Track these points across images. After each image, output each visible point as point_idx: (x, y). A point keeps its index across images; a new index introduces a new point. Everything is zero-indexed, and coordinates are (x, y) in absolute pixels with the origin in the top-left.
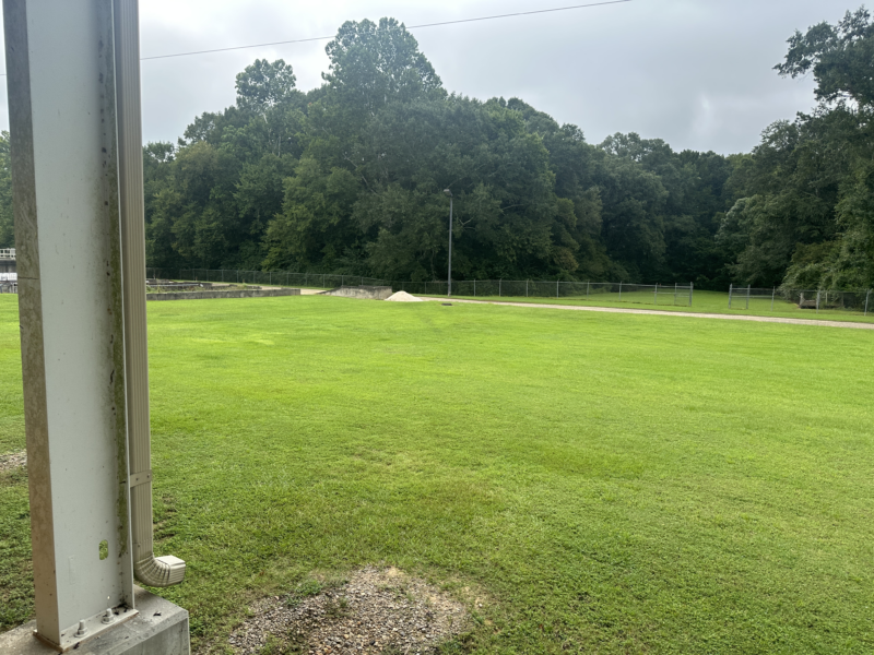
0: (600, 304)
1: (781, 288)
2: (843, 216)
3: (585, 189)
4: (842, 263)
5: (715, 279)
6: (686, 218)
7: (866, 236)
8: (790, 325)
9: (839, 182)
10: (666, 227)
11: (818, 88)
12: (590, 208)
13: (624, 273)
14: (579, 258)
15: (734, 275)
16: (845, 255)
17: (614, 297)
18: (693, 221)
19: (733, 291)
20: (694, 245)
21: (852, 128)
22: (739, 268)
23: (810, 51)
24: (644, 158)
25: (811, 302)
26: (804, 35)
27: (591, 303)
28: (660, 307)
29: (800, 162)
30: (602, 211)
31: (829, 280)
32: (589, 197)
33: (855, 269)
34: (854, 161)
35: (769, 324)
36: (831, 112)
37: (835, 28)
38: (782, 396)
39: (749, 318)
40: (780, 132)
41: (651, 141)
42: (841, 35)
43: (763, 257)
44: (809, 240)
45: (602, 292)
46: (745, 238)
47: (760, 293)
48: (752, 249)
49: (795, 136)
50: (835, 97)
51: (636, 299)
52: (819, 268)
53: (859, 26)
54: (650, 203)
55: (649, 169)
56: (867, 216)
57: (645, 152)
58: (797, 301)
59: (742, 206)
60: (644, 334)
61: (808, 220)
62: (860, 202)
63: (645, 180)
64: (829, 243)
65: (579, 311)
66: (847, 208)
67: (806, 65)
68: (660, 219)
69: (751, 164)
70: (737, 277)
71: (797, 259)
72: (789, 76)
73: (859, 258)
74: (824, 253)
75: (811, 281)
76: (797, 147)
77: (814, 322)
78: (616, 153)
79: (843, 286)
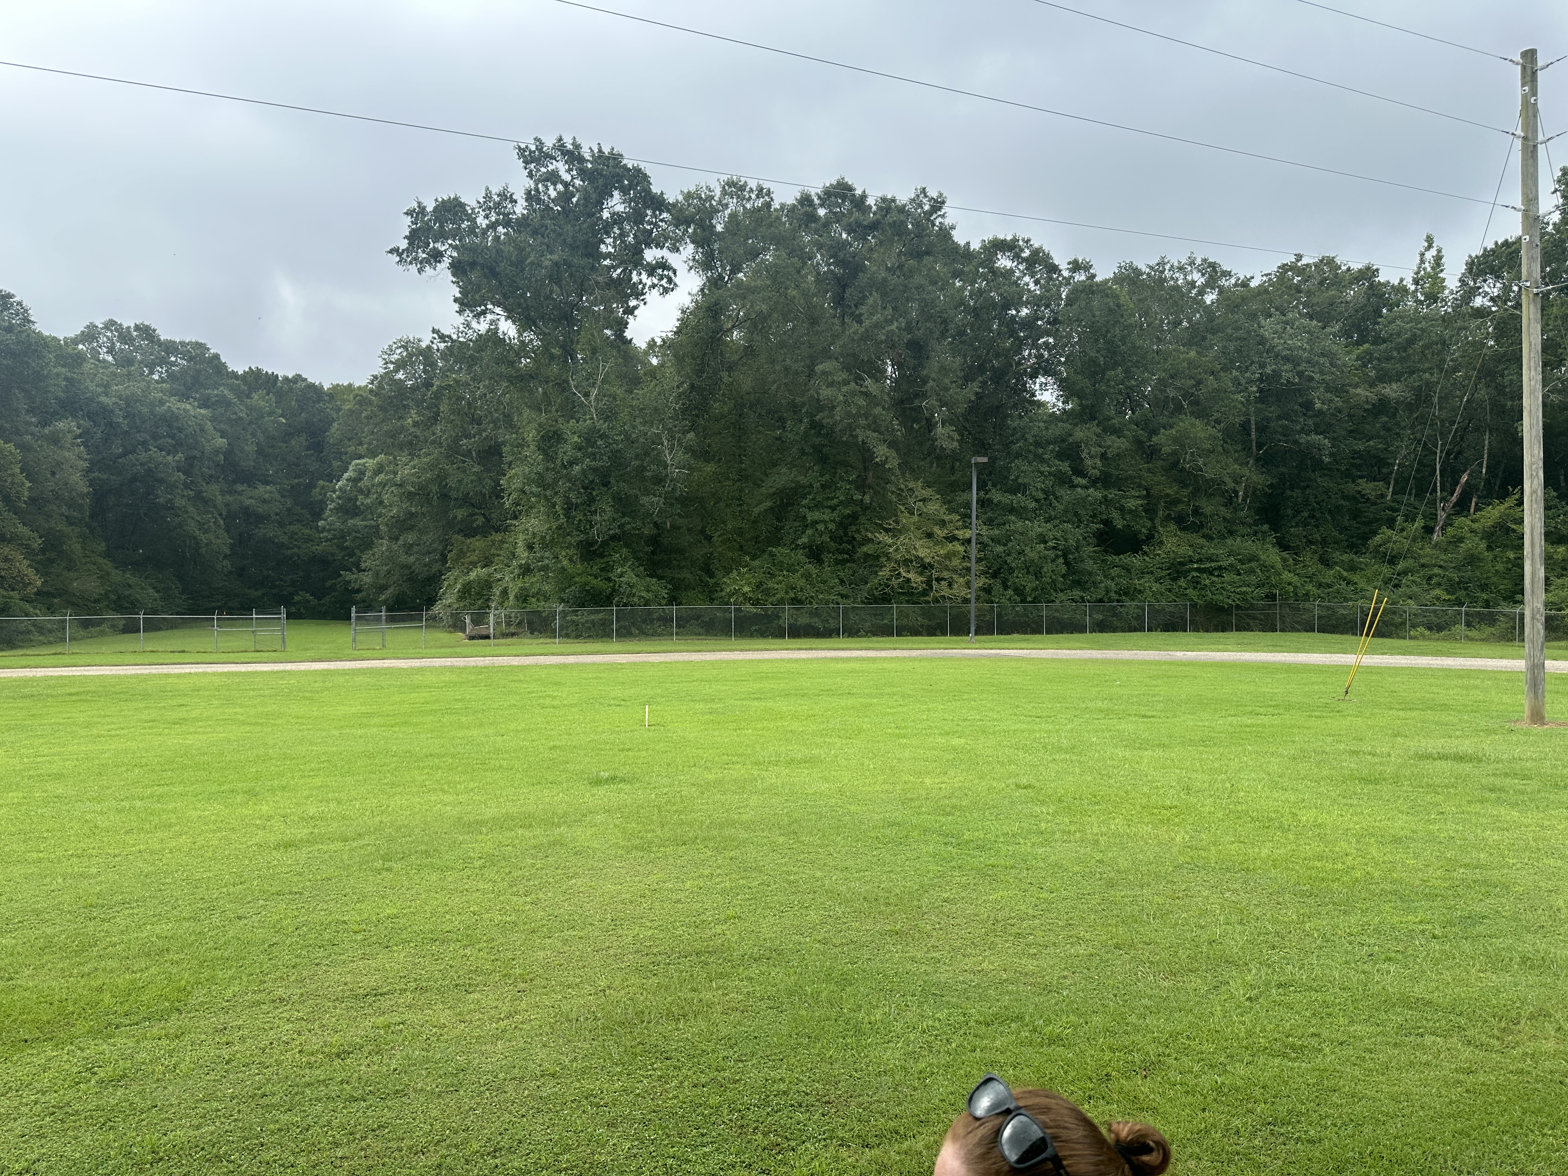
0: (98, 659)
1: (437, 609)
2: (514, 496)
3: (44, 423)
4: (520, 566)
5: (326, 600)
6: (263, 490)
7: (547, 526)
8: (452, 669)
9: (504, 443)
10: (227, 505)
11: (458, 295)
12: (59, 464)
13: (148, 594)
14: (43, 567)
15: (359, 591)
16: (523, 555)
17: (128, 642)
18: (277, 496)
19: (358, 618)
20: (284, 539)
21: (512, 364)
22: (367, 578)
23: (442, 236)
24: (171, 376)
25: (482, 629)
26: (430, 209)
27: (76, 659)
28: (224, 657)
29: (444, 407)
30: (89, 470)
31: (505, 593)
32: (55, 440)
33: (539, 575)
34: (520, 414)
35: (420, 670)
36: (480, 336)
37: (473, 209)
38: (442, 790)
39: (387, 663)
40: (410, 355)
41: (183, 344)
42: (482, 222)
43: (403, 559)
44: (469, 532)
45: (103, 634)
46: (372, 527)
47: (403, 619)
48: (383, 545)
49: (433, 365)
50: (484, 313)
51: (177, 644)
52: (490, 575)
53: (505, 215)
54: (191, 459)
55: (184, 396)
56: (545, 496)
57: (173, 364)
58: (463, 630)
59: (361, 473)
60: (194, 714)
61: (465, 501)
62: (533, 476)
63: (175, 417)
64: (498, 537)
65: (46, 678)
66: (517, 484)
67: (436, 257)
68: (213, 490)
69: (370, 403)
70: (364, 593)
71: (456, 560)
72: (414, 268)
73: (541, 559)
74: (493, 551)
75: (480, 594)
76: (437, 383)
77: (488, 661)
78: (110, 358)
79: (525, 601)
